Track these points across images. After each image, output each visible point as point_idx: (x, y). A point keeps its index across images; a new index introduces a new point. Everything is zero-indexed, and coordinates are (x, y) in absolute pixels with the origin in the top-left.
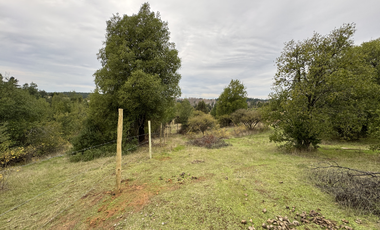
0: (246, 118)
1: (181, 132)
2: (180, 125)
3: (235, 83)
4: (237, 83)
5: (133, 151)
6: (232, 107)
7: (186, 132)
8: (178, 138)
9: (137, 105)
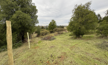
0: (58, 30)
1: (38, 36)
2: (37, 34)
3: (53, 21)
4: (54, 20)
5: (20, 46)
6: (53, 27)
7: (39, 36)
8: (37, 38)
9: (20, 26)
